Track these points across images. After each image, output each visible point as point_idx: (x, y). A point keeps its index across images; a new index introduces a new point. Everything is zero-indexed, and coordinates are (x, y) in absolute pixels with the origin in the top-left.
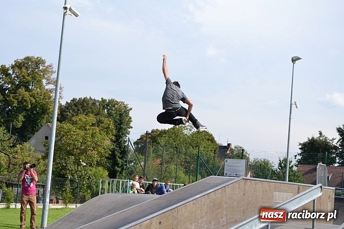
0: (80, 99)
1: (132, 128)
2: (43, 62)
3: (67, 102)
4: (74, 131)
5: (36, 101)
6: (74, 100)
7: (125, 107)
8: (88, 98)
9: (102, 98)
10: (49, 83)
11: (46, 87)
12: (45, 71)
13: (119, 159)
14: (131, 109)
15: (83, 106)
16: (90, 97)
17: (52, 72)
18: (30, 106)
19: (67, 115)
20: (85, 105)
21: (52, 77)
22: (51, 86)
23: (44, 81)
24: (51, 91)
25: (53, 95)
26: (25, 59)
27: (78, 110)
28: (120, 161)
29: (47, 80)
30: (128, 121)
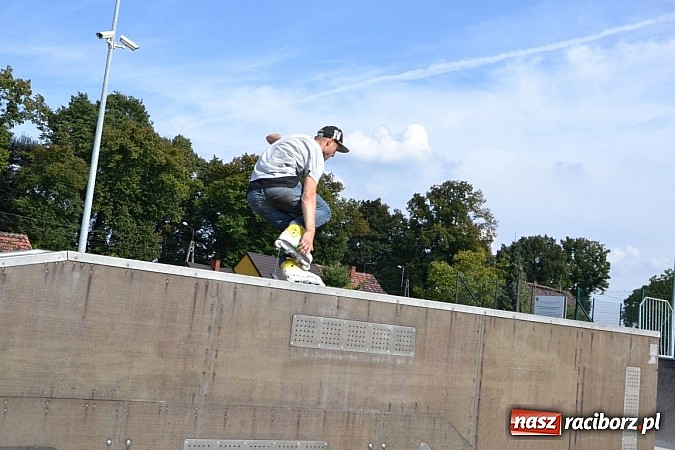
1: (609, 278)
2: (470, 188)
6: (523, 239)
7: (600, 249)
8: (543, 236)
9: (567, 238)
10: (478, 216)
11: (474, 222)
12: (472, 200)
14: (609, 251)
15: (534, 249)
16: (546, 236)
17: (481, 201)
18: (447, 247)
20: (537, 246)
21: (481, 208)
22: (481, 221)
23: (471, 214)
24: (481, 227)
25: (484, 233)
26: (445, 185)
27: (528, 253)
29: (476, 212)
30: (604, 269)
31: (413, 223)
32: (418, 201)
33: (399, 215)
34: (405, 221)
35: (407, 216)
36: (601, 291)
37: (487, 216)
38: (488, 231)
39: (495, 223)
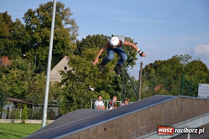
0: (93, 36)
2: (62, 6)
3: (83, 38)
4: (83, 63)
5: (57, 38)
6: (89, 37)
10: (68, 23)
11: (65, 27)
12: (64, 13)
13: (120, 85)
14: (136, 43)
16: (102, 34)
17: (69, 14)
19: (84, 49)
20: (98, 41)
21: (69, 18)
22: (69, 26)
23: (63, 22)
24: (69, 30)
25: (71, 33)
27: (92, 45)
28: (121, 86)
29: (66, 21)
30: (134, 54)
31: (28, 28)
32: (30, 14)
33: (18, 22)
34: (22, 25)
35: (24, 23)
36: (131, 67)
37: (72, 23)
38: (74, 33)
39: (77, 27)
